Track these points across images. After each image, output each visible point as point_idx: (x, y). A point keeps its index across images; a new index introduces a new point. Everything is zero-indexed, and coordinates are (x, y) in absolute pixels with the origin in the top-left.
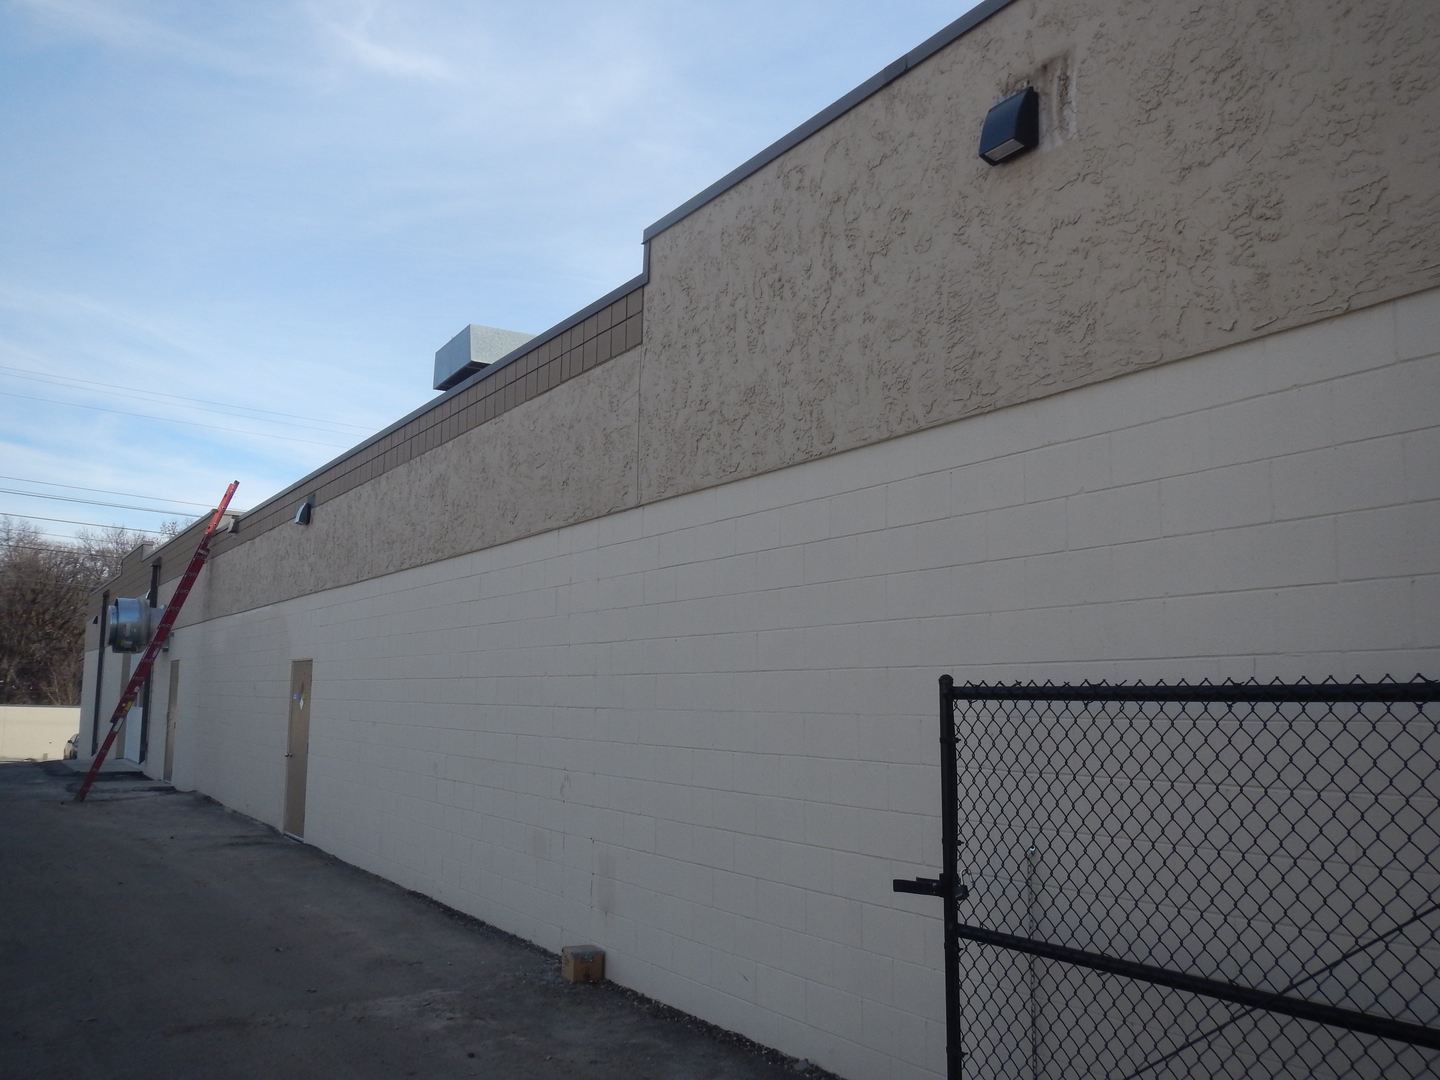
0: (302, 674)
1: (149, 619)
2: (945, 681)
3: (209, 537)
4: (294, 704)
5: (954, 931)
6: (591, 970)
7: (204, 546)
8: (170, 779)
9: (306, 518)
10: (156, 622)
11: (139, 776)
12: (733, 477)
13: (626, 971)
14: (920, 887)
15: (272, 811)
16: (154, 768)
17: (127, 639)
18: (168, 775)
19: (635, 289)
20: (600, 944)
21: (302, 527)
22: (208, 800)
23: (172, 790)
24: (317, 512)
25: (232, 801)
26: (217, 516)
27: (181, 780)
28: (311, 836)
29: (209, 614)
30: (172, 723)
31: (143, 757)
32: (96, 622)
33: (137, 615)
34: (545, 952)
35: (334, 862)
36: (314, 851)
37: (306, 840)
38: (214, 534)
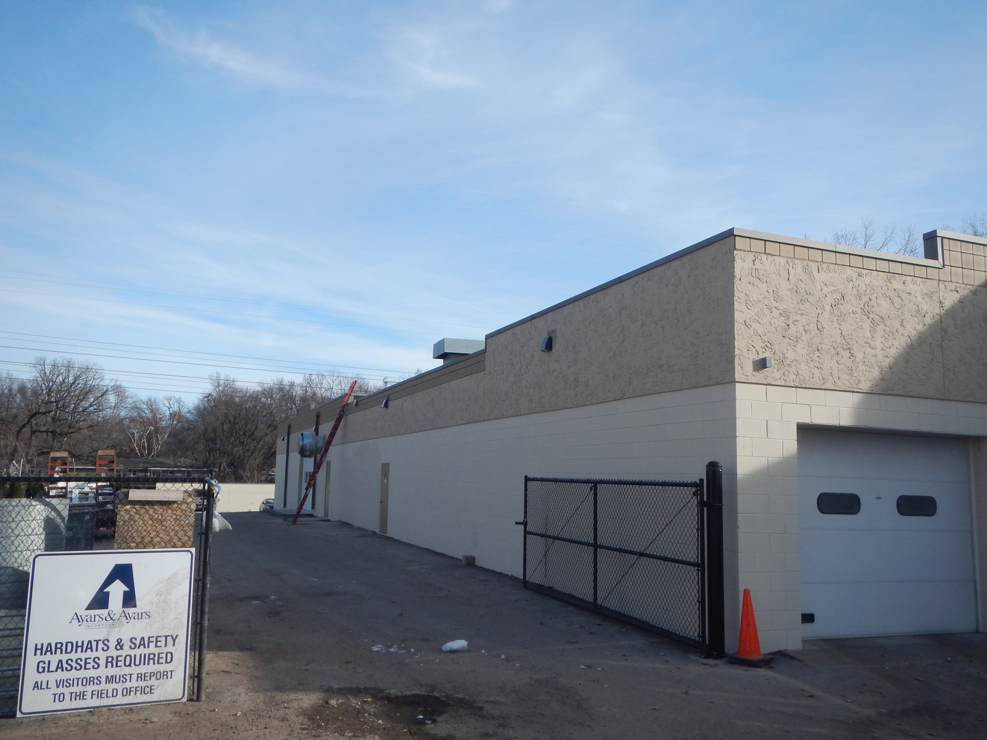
0: (385, 468)
1: (317, 442)
2: (526, 477)
3: (345, 406)
4: (382, 481)
5: (526, 533)
6: (470, 562)
7: (342, 411)
8: (327, 516)
9: (386, 406)
10: (321, 444)
11: (311, 516)
12: (503, 417)
13: (480, 562)
14: (520, 523)
15: (374, 526)
16: (319, 512)
17: (308, 451)
18: (326, 515)
19: (483, 353)
20: (473, 555)
21: (385, 409)
22: (346, 524)
23: (329, 521)
24: (390, 403)
25: (356, 523)
26: (347, 396)
27: (333, 516)
28: (390, 533)
29: (345, 441)
30: (328, 491)
31: (313, 507)
32: (283, 440)
33: (311, 440)
34: (456, 559)
35: (398, 542)
36: (391, 539)
37: (388, 535)
38: (347, 405)
